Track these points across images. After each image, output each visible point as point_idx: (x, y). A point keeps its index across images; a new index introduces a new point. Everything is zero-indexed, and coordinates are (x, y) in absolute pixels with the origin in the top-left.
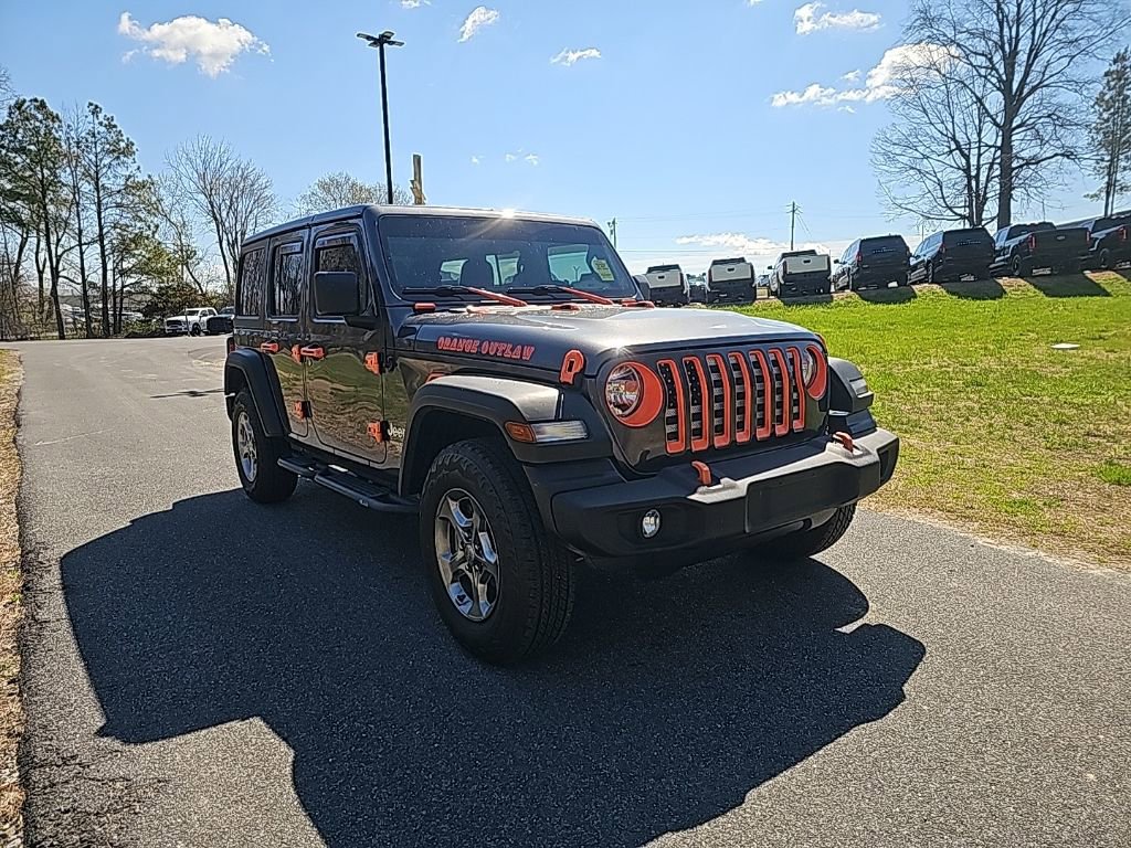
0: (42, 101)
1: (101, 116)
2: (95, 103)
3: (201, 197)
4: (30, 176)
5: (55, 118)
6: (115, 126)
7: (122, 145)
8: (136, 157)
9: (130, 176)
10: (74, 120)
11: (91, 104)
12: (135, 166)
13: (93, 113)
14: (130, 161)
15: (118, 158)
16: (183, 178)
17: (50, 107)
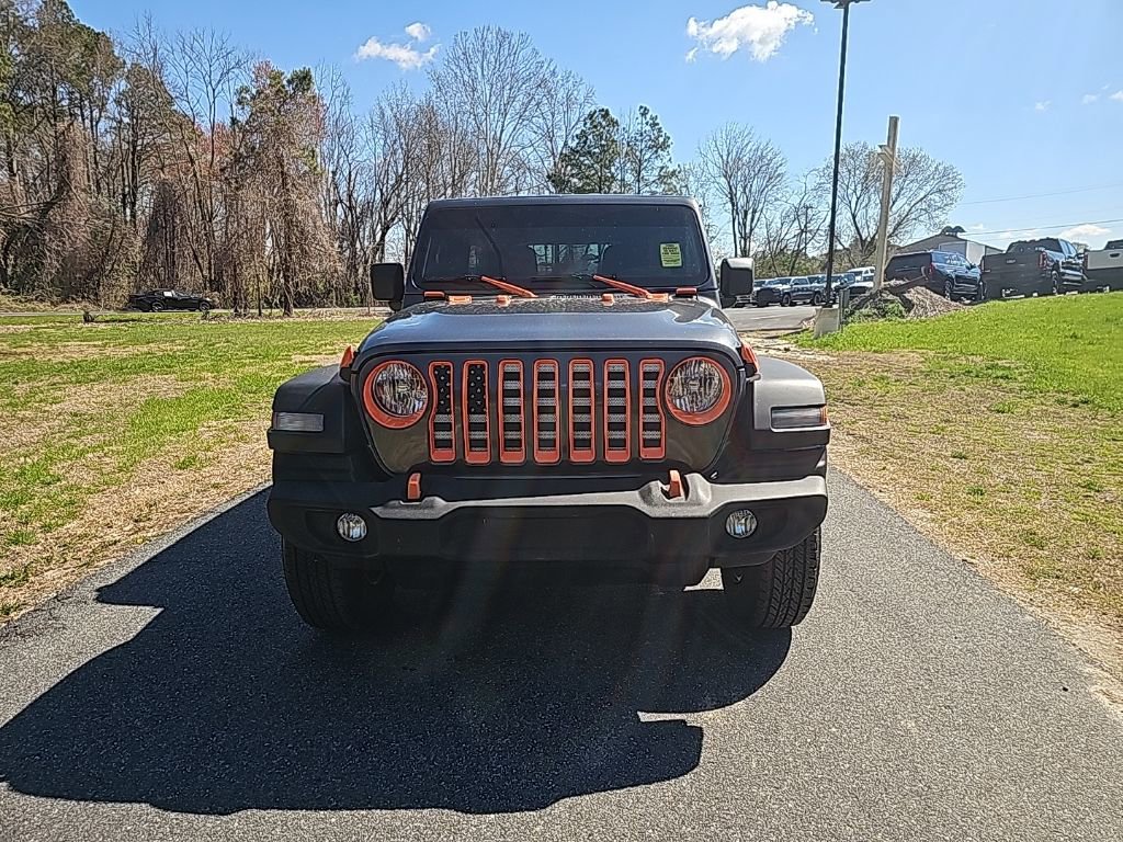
0: (607, 110)
1: (648, 116)
2: (644, 105)
3: (723, 180)
4: (594, 175)
5: (615, 123)
6: (658, 124)
7: (661, 140)
8: (670, 150)
9: (662, 168)
10: (629, 123)
11: (641, 107)
12: (668, 158)
13: (642, 115)
14: (666, 153)
15: (656, 152)
16: (710, 164)
17: (613, 115)
